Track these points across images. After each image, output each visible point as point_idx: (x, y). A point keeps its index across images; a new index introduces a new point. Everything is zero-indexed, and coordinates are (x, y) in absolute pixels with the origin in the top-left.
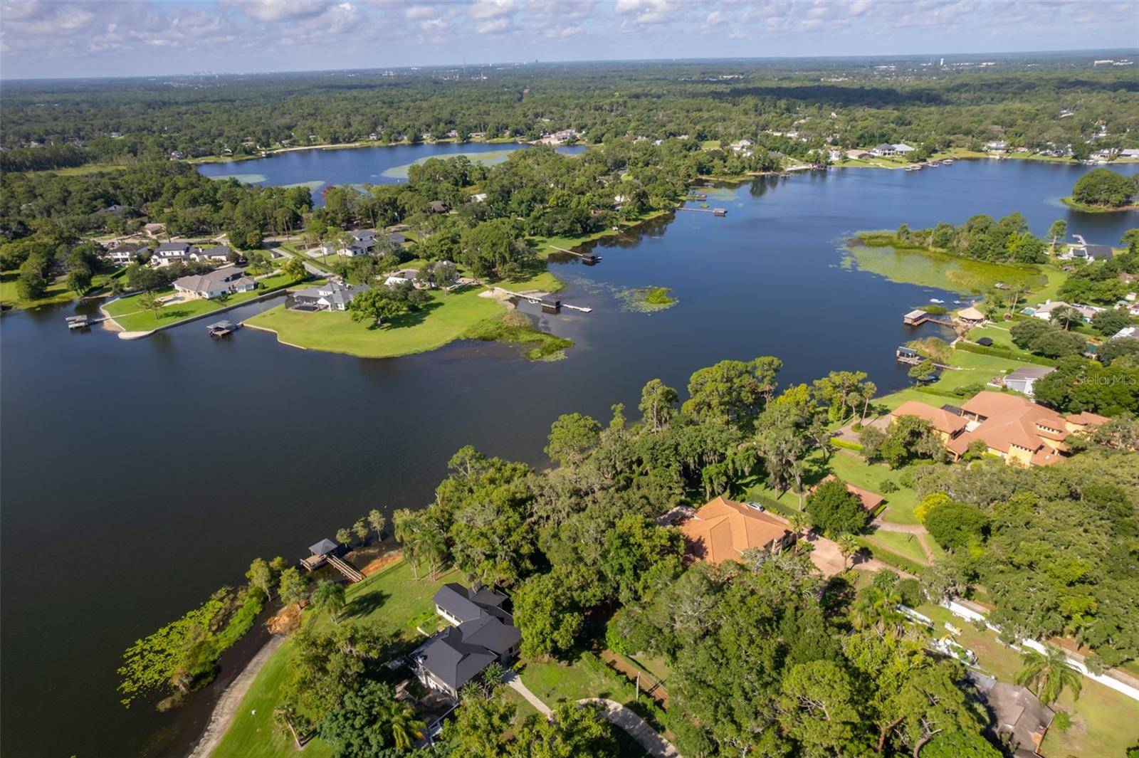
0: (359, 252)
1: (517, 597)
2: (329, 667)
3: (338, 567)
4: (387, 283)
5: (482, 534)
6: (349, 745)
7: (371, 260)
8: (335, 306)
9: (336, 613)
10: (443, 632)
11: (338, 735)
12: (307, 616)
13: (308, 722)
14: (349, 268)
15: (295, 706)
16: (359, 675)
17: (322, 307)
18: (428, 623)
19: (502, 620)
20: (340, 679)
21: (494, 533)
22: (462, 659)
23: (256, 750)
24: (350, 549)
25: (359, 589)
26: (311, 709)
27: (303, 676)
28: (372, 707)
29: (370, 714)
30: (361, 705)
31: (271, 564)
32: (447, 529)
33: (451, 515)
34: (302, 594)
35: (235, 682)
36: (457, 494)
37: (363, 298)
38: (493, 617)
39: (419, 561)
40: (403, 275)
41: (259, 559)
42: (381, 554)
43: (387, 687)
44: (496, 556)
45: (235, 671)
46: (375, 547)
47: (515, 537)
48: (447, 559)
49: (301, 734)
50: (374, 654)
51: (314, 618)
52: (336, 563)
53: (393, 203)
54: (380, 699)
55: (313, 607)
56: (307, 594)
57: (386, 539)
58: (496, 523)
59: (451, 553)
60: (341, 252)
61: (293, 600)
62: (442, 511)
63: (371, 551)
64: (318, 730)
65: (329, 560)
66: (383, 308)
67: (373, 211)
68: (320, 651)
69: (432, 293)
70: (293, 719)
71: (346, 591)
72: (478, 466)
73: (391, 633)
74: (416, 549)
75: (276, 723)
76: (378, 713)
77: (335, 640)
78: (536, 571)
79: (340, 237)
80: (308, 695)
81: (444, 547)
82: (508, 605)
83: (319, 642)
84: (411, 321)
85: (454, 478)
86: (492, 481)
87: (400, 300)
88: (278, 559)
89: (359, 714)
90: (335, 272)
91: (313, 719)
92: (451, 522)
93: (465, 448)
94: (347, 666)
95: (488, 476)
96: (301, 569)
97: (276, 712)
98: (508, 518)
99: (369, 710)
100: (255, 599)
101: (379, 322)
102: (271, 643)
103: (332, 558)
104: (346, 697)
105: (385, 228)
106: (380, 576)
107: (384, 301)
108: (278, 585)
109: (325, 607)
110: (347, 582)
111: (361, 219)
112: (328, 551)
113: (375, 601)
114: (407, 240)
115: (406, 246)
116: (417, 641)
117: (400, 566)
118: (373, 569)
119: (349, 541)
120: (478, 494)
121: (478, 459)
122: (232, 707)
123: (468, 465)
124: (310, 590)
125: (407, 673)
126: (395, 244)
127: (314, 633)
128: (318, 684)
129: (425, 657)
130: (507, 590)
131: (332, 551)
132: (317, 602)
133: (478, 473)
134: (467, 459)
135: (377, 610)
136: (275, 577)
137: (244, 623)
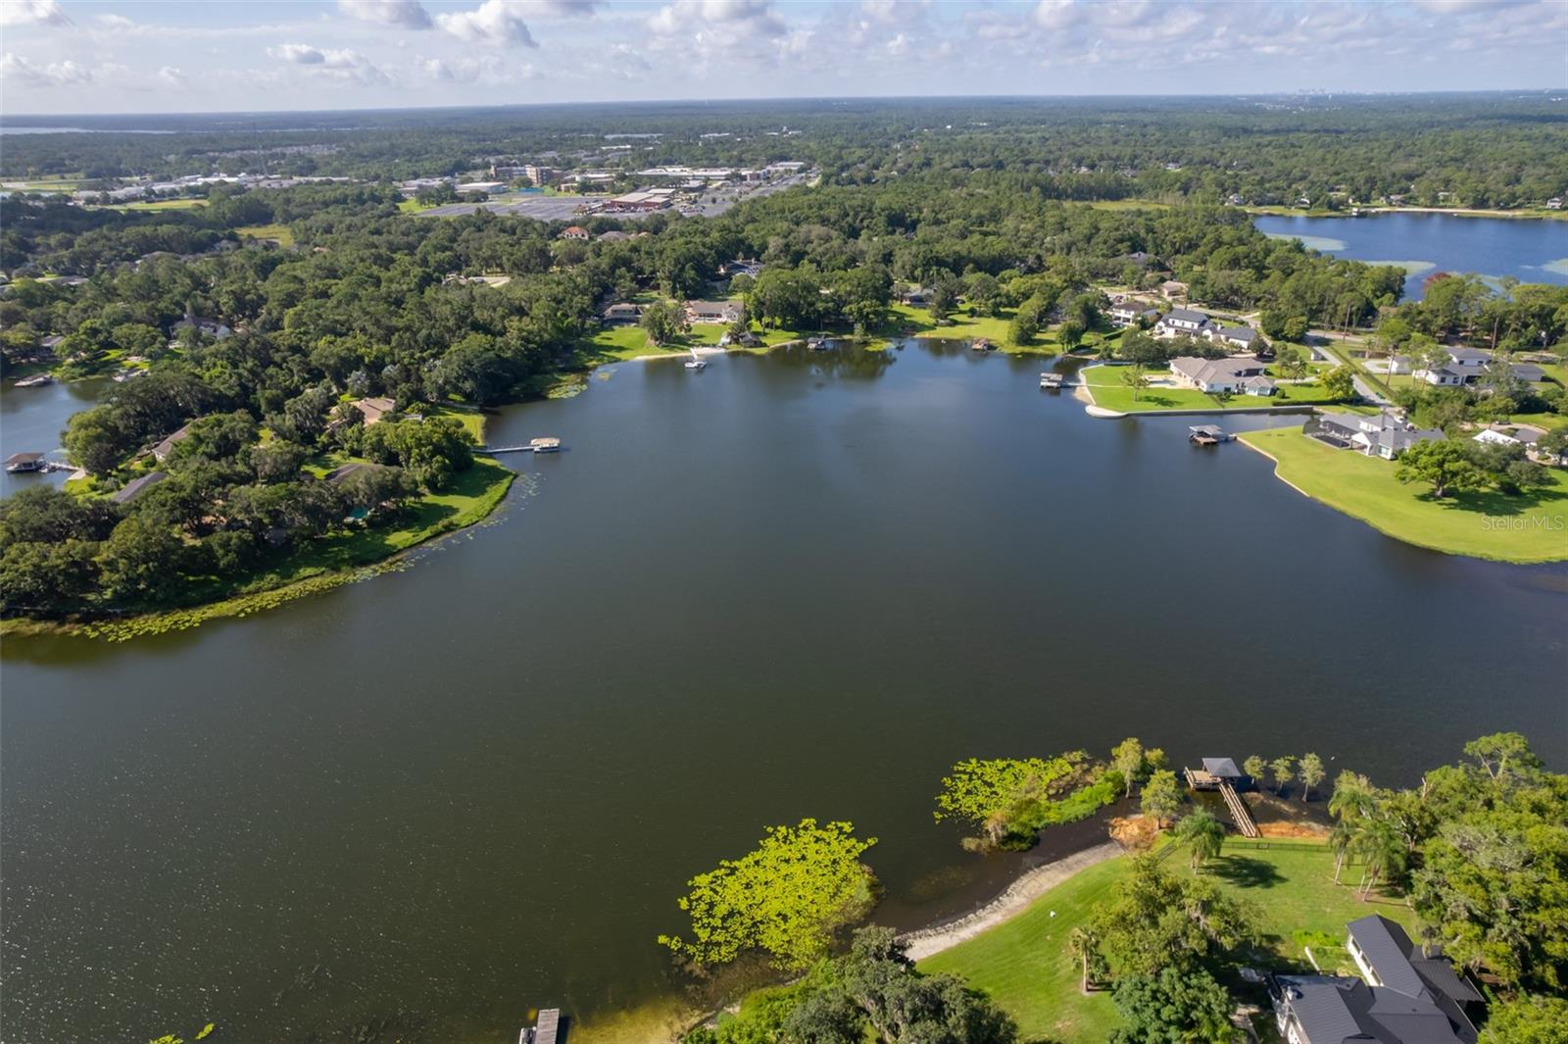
0: (1449, 380)
1: (1503, 1010)
2: (1162, 920)
3: (1231, 804)
4: (1479, 438)
5: (1479, 879)
6: (1143, 1032)
7: (1466, 397)
8: (1376, 450)
9: (1202, 858)
10: (1344, 979)
11: (1135, 1009)
12: (1163, 841)
13: (1107, 969)
14: (1422, 400)
15: (1100, 939)
16: (1195, 955)
17: (1355, 446)
18: (1325, 952)
19: (1456, 1027)
20: (1169, 944)
21: (1503, 889)
22: (1357, 1037)
23: (1036, 957)
24: (1255, 788)
25: (1245, 846)
26: (1117, 955)
27: (1126, 910)
28: (1194, 1008)
29: (1187, 1015)
30: (1180, 994)
31: (1147, 753)
32: (1419, 840)
33: (1436, 822)
34: (1169, 811)
35: (1047, 866)
36: (1460, 797)
37: (1428, 450)
38: (1442, 1013)
39: (1351, 859)
40: (1513, 433)
41: (1135, 740)
42: (1297, 818)
43: (1226, 996)
44: (1491, 926)
45: (1053, 854)
46: (1294, 804)
47: (1543, 917)
48: (1399, 882)
49: (1092, 976)
50: (1227, 942)
51: (1171, 849)
52: (1229, 795)
53: (1544, 316)
54: (1209, 1004)
55: (1176, 836)
56: (1174, 815)
57: (1314, 803)
58: (1515, 876)
59: (1409, 877)
60: (1419, 374)
61: (1154, 811)
62: (1422, 809)
63: (1285, 807)
64: (1114, 986)
65: (1222, 787)
66: (1454, 474)
67: (1502, 322)
68: (1160, 893)
69: (1555, 474)
70: (1091, 953)
71: (1227, 839)
72: (1521, 772)
73: (1264, 931)
74: (1354, 839)
75: (1071, 943)
76: (1198, 1021)
77: (1184, 892)
78: (1560, 995)
79: (1426, 351)
80: (1120, 937)
81: (1402, 864)
82: (1478, 1013)
83: (1163, 881)
84: (1496, 506)
85: (1466, 771)
86: (1539, 809)
87: (1490, 470)
88: (1158, 752)
89: (1173, 1004)
90: (1398, 400)
91: (1114, 969)
92: (1430, 831)
93: (1508, 736)
94: (1184, 934)
95: (1535, 797)
96: (1181, 780)
97: (1077, 931)
98: (1544, 881)
99: (1188, 1008)
100: (1110, 785)
101: (1439, 493)
102: (1106, 847)
103: (1227, 787)
104: (1165, 972)
105: (1512, 352)
106: (1281, 847)
107: (1462, 463)
108: (1144, 783)
109: (1191, 844)
110: (1232, 828)
111: (1474, 332)
112: (1226, 775)
113: (1261, 875)
114: (1545, 379)
115: (1539, 390)
116: (1297, 965)
117: (1318, 849)
118: (1277, 832)
119: (1259, 777)
120: (1502, 816)
121: (1525, 763)
122: (1033, 892)
123: (1503, 764)
124: (1181, 813)
125: (1263, 996)
126: (1520, 382)
127: (1161, 867)
128: (1139, 933)
129: (1300, 996)
130: (1486, 989)
131: (1232, 779)
132: (1184, 832)
133: (1516, 783)
134: (1505, 753)
135: (1258, 889)
136: (1145, 772)
137: (1085, 806)
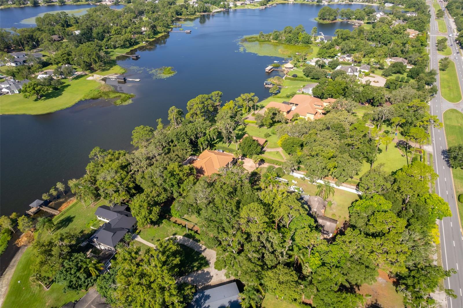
0: (18, 63)
1: (132, 205)
2: (53, 253)
3: (47, 210)
4: (38, 78)
5: (111, 183)
6: (71, 281)
7: (27, 67)
8: (13, 92)
9: (50, 229)
10: (103, 226)
11: (65, 279)
12: (36, 235)
13: (48, 278)
14: (15, 72)
15: (40, 273)
16: (68, 252)
17: (5, 93)
18: (95, 224)
19: (127, 215)
20: (60, 256)
21: (116, 181)
22: (113, 235)
23: (25, 297)
24: (50, 202)
25: (59, 217)
26: (48, 272)
27: (41, 260)
28: (78, 264)
29: (77, 266)
30: (72, 264)
31: (11, 217)
32: (95, 184)
33: (95, 177)
34: (31, 226)
35: (5, 272)
36: (96, 168)
37: (28, 86)
38: (123, 215)
39: (85, 200)
40: (46, 73)
41: (3, 216)
42: (66, 200)
43: (83, 254)
44: (119, 191)
45: (4, 268)
46: (63, 198)
47: (126, 181)
48: (97, 196)
49: (46, 284)
50: (73, 242)
51: (40, 234)
52: (45, 209)
53: (31, 38)
54: (81, 259)
55: (38, 230)
56: (34, 226)
57: (68, 193)
58: (116, 177)
59: (99, 194)
60: (9, 64)
61: (27, 229)
62: (91, 177)
63: (61, 200)
64: (54, 280)
65: (41, 208)
66: (40, 90)
67: (21, 42)
68: (47, 247)
69: (63, 81)
70: (40, 279)
71: (53, 219)
72: (103, 155)
73: (79, 232)
74: (82, 195)
75: (32, 283)
76: (81, 265)
77: (53, 241)
78: (137, 193)
79: (5, 57)
80: (45, 267)
81: (95, 192)
82: (128, 209)
83: (45, 244)
84: (56, 95)
85: (93, 162)
86: (111, 160)
87: (47, 86)
88: (14, 214)
89: (73, 268)
90: (8, 74)
91: (50, 276)
92: (96, 181)
93: (95, 148)
94: (62, 250)
95: (108, 158)
96: (28, 216)
97: (31, 278)
98: (121, 174)
99: (77, 265)
100: (6, 234)
101: (39, 97)
102: (20, 251)
103: (42, 207)
104: (64, 263)
105: (30, 50)
106: (68, 210)
107: (39, 87)
108: (17, 225)
109: (45, 229)
110: (52, 216)
111: (15, 47)
112: (40, 204)
113: (69, 220)
114: (44, 56)
115: (44, 59)
116: (92, 232)
117: (76, 203)
118: (64, 207)
119: (49, 198)
120: (106, 167)
121: (102, 152)
122: (6, 283)
123: (98, 155)
124: (35, 223)
125: (90, 246)
126: (38, 58)
127: (42, 241)
128: (49, 262)
129: (97, 238)
130: (126, 203)
131: (42, 204)
132: (40, 227)
133: (103, 158)
134: (97, 153)
135: (70, 224)
136: (15, 223)
137: (3, 246)
